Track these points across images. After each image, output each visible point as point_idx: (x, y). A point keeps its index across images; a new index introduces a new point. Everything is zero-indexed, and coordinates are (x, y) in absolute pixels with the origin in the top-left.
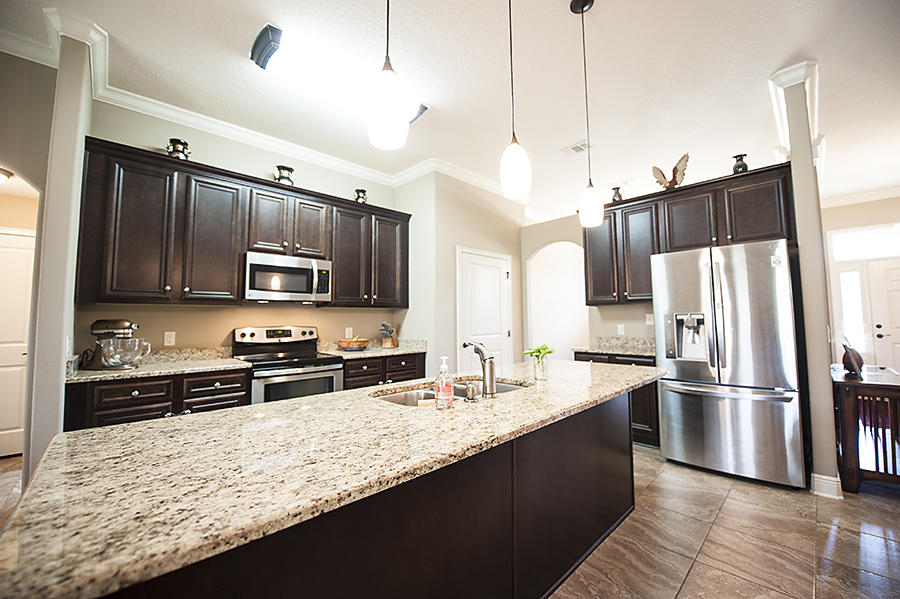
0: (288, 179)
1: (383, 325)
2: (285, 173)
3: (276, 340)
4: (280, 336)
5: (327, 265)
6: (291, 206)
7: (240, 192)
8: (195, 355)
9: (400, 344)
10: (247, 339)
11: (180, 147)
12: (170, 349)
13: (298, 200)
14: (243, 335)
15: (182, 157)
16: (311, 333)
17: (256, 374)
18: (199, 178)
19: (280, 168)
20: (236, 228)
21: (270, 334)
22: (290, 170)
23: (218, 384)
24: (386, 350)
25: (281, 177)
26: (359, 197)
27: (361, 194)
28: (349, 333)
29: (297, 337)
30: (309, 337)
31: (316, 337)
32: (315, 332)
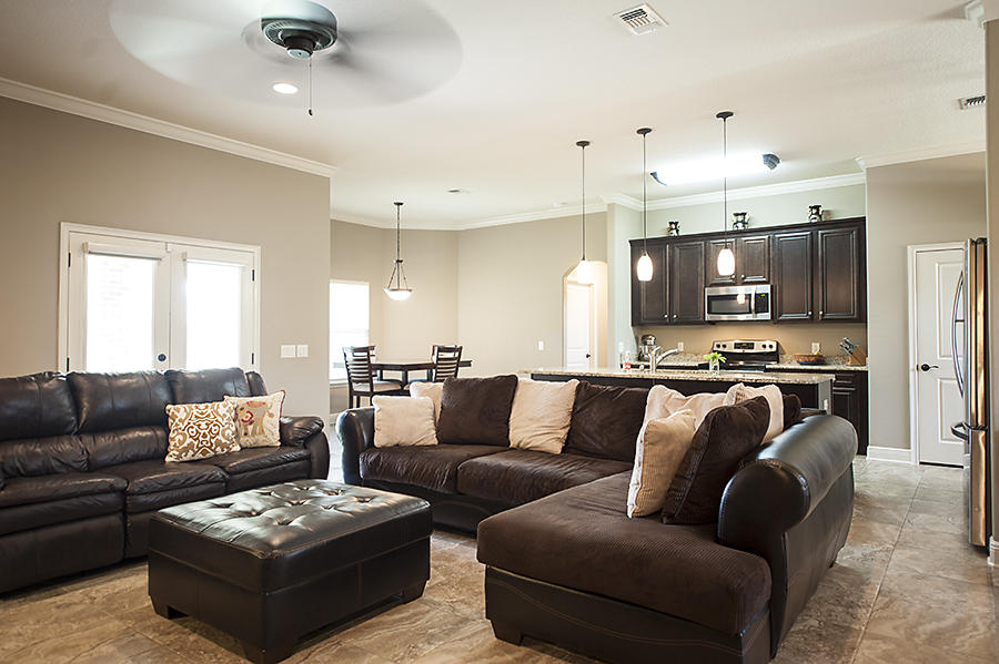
3: (740, 351)
4: (744, 347)
5: (766, 289)
6: (738, 245)
7: (703, 245)
8: (693, 358)
10: (723, 349)
13: (744, 239)
14: (718, 346)
16: (771, 346)
18: (679, 244)
19: (737, 215)
20: (701, 271)
21: (737, 346)
22: (744, 214)
25: (737, 222)
26: (812, 214)
27: (814, 210)
28: (815, 349)
29: (758, 349)
30: (768, 350)
31: (774, 349)
32: (774, 345)
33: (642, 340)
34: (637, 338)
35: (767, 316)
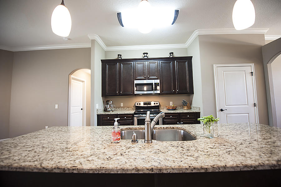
0: (147, 56)
1: (183, 101)
2: (146, 55)
3: (146, 106)
4: (147, 104)
5: (158, 81)
6: (146, 64)
7: (132, 64)
8: (127, 109)
9: (192, 108)
10: (139, 105)
11: (120, 56)
12: (122, 107)
13: (149, 62)
14: (137, 104)
15: (120, 58)
16: (157, 104)
17: (135, 116)
18: (123, 63)
19: (144, 54)
20: (132, 74)
21: (145, 104)
22: (147, 53)
23: (125, 118)
24: (185, 111)
25: (145, 56)
26: (171, 55)
27: (171, 54)
28: (171, 104)
29: (152, 104)
30: (156, 105)
31: (158, 105)
32: (158, 103)
33: (106, 102)
34: (104, 102)
35: (159, 92)
